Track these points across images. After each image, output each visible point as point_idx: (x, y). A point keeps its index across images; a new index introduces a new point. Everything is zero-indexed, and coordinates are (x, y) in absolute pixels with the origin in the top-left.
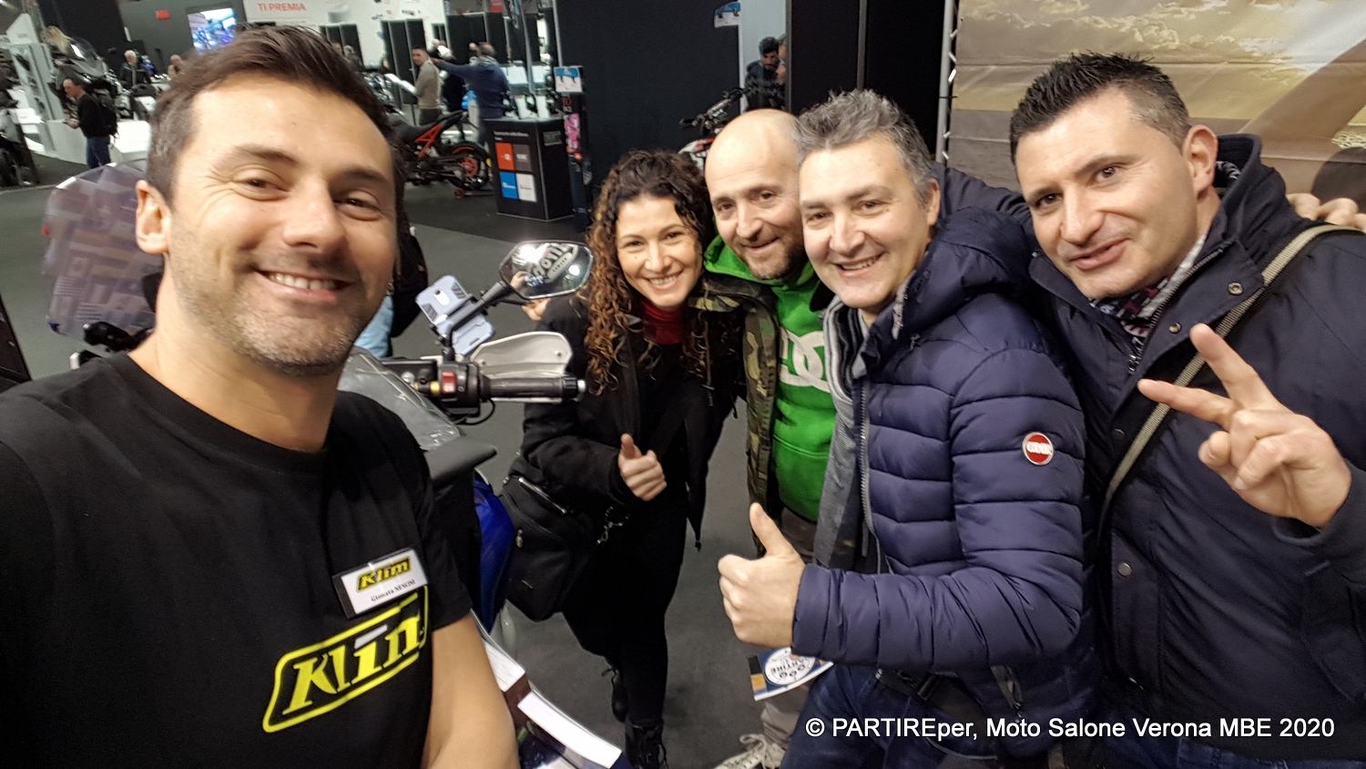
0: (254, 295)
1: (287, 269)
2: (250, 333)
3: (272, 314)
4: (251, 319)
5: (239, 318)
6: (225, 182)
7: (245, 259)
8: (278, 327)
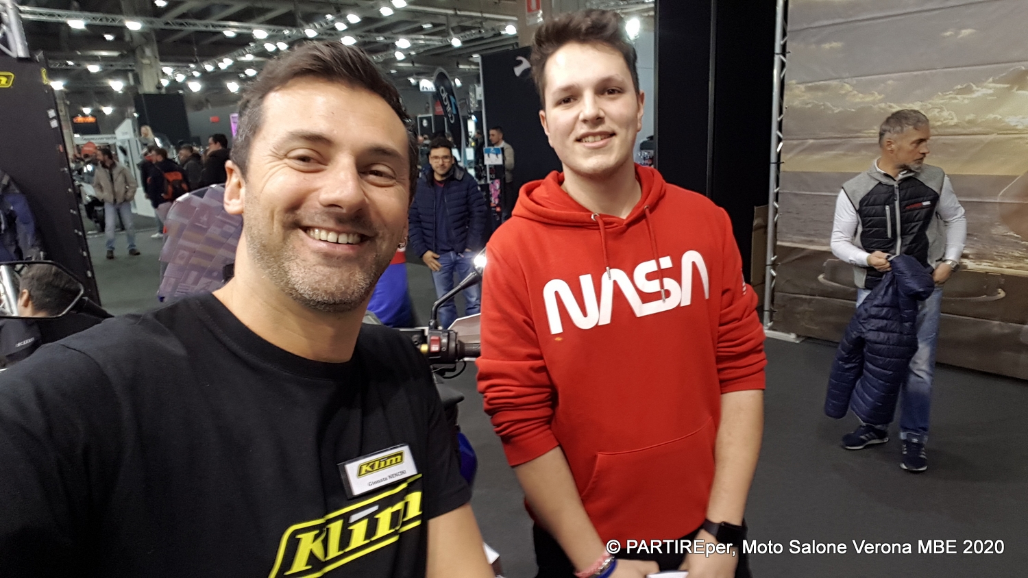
0: (297, 246)
3: (308, 263)
4: (293, 265)
6: (281, 159)
7: (290, 218)
8: (312, 273)
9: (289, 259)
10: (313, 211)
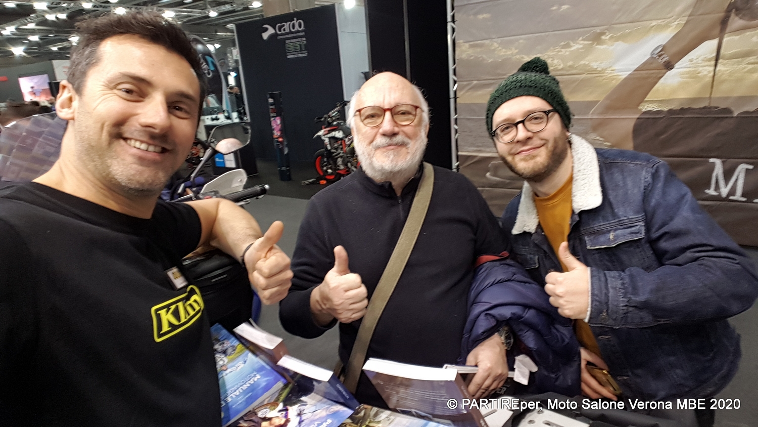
4: (114, 162)
7: (115, 130)
8: (128, 169)
9: (111, 157)
10: (133, 128)
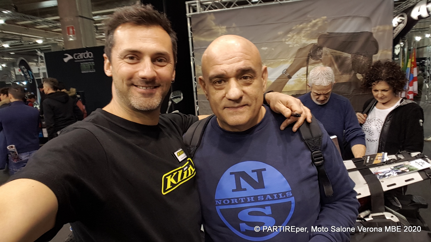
0: (133, 92)
1: (140, 85)
2: (132, 102)
3: (137, 97)
4: (132, 99)
5: (129, 98)
